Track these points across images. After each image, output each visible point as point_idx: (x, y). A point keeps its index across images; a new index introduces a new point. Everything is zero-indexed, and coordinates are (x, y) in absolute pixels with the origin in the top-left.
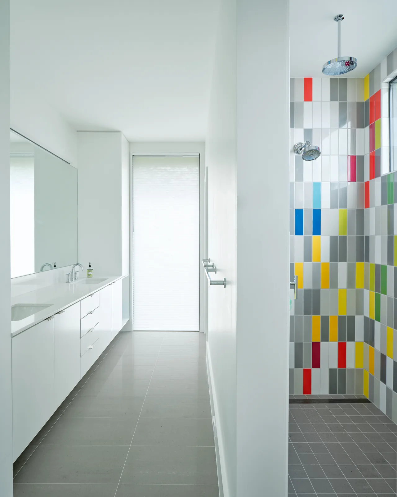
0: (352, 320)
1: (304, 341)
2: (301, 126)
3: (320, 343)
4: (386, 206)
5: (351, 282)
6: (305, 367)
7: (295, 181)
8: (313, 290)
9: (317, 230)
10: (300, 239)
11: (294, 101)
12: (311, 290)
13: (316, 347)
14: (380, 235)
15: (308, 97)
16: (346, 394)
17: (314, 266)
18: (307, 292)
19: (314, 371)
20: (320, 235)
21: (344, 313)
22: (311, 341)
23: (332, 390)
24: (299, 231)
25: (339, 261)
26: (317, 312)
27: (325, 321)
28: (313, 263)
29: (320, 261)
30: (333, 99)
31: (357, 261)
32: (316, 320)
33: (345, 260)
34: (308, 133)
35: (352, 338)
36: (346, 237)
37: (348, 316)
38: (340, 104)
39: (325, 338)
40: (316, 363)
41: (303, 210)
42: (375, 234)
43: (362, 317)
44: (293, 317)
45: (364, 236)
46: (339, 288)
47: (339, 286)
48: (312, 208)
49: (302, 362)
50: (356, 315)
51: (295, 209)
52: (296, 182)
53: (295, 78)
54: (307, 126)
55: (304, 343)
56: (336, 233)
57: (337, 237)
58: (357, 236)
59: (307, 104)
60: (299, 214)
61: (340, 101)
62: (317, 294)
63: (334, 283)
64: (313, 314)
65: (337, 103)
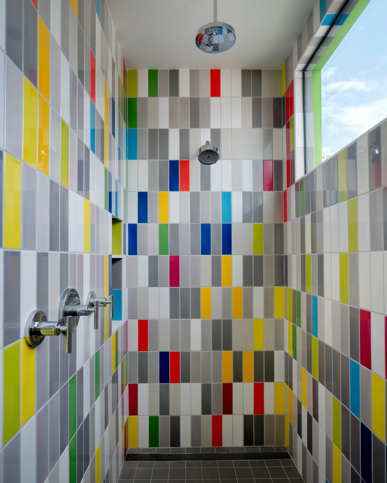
0: (270, 355)
1: (213, 382)
2: (207, 126)
3: (232, 384)
4: (299, 218)
5: (268, 311)
6: (213, 413)
7: (201, 190)
8: (223, 320)
9: (227, 249)
10: (207, 259)
11: (199, 97)
12: (221, 320)
13: (228, 389)
14: (295, 254)
15: (216, 91)
16: (264, 446)
17: (224, 291)
18: (216, 323)
19: (226, 418)
20: (231, 254)
21: (260, 348)
22: (221, 382)
23: (248, 440)
24: (206, 250)
25: (255, 286)
26: (228, 346)
27: (238, 357)
28: (223, 289)
29: (231, 285)
30: (245, 93)
31: (276, 285)
32: (227, 357)
33: (261, 284)
34: (216, 133)
35: (271, 379)
36: (262, 257)
37: (265, 352)
38: (254, 100)
39: (238, 378)
40: (228, 409)
41: (210, 224)
42: (291, 254)
43: (282, 353)
44: (199, 353)
45: (284, 255)
46: (254, 318)
47: (255, 316)
48: (221, 222)
49: (211, 407)
50: (275, 350)
51: (200, 224)
52: (202, 192)
53: (200, 69)
54: (214, 125)
55: (214, 384)
56: (250, 252)
57: (251, 256)
58: (275, 256)
59: (214, 100)
60: (206, 229)
61: (253, 96)
62: (228, 324)
63: (248, 313)
64: (224, 350)
65: (249, 99)
